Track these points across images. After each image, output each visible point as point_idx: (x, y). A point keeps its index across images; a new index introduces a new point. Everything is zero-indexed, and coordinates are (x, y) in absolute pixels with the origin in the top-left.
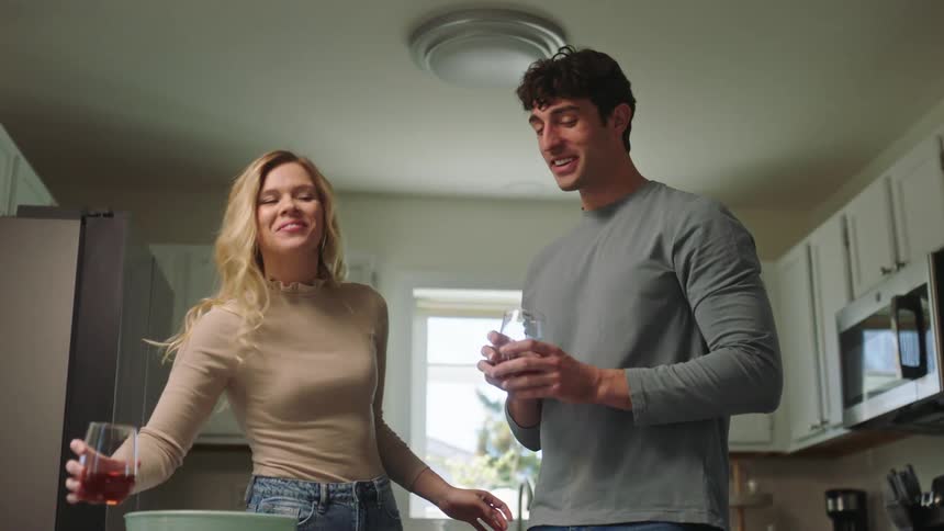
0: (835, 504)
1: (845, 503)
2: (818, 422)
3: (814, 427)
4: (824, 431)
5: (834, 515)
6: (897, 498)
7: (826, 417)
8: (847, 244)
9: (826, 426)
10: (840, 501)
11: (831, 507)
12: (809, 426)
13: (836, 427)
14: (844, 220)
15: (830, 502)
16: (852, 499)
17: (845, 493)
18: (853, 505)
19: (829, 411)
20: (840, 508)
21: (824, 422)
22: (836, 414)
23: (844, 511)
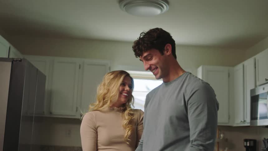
0: (247, 144)
1: (249, 144)
2: (243, 121)
3: (242, 122)
4: (244, 123)
5: (246, 147)
6: (265, 147)
7: (245, 120)
8: (255, 68)
9: (245, 122)
10: (248, 143)
11: (245, 145)
12: (240, 121)
13: (248, 123)
14: (255, 60)
15: (245, 143)
16: (252, 142)
17: (250, 140)
18: (252, 144)
19: (246, 118)
20: (248, 145)
21: (244, 121)
22: (248, 119)
23: (249, 146)
